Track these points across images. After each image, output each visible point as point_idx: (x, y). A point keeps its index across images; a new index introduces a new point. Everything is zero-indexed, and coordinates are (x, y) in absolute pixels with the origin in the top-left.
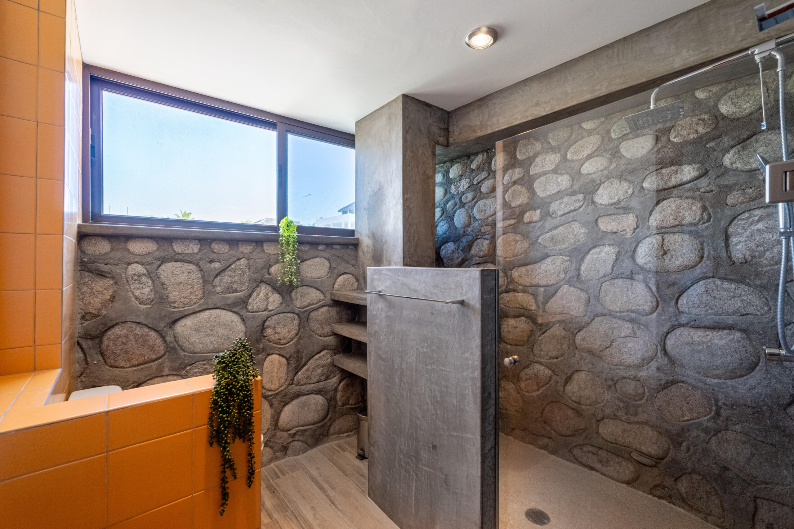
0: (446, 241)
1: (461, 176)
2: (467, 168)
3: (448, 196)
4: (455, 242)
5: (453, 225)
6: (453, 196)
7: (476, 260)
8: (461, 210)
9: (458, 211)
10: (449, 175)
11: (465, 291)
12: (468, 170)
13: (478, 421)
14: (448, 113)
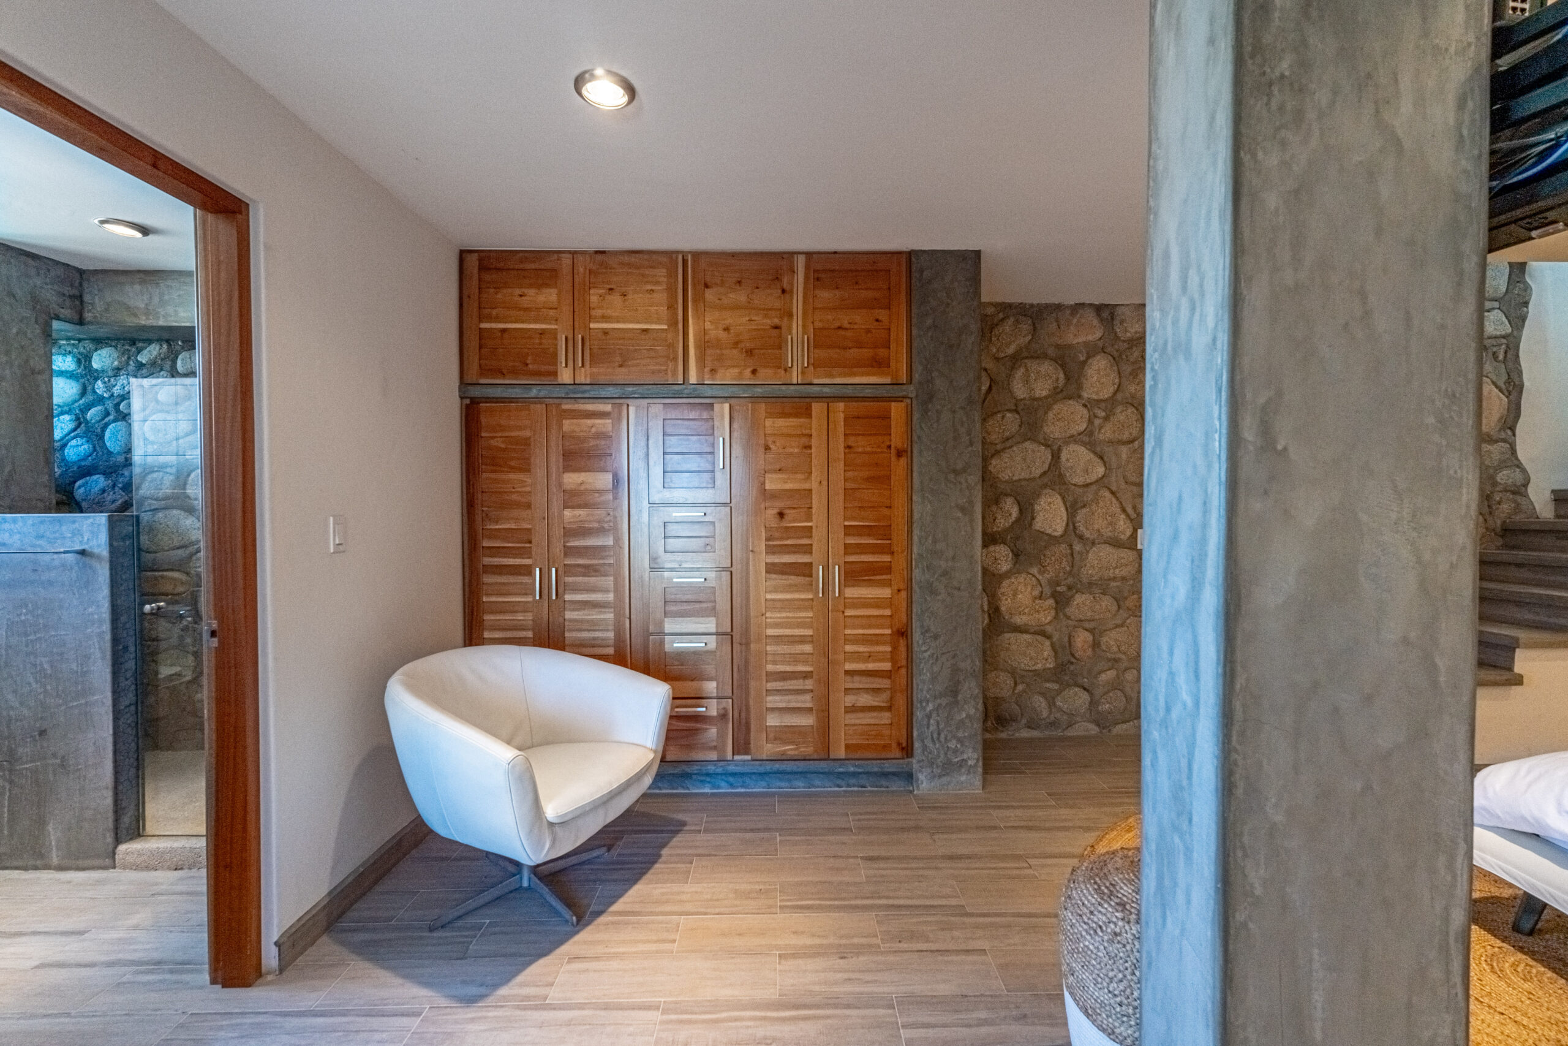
0: (86, 471)
1: (118, 369)
2: (129, 358)
3: (90, 397)
4: (106, 474)
5: (101, 447)
6: (100, 400)
7: (150, 505)
8: (119, 423)
9: (113, 425)
10: (90, 362)
11: (86, 539)
12: (131, 363)
13: (108, 677)
14: (81, 272)
